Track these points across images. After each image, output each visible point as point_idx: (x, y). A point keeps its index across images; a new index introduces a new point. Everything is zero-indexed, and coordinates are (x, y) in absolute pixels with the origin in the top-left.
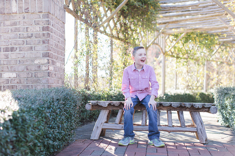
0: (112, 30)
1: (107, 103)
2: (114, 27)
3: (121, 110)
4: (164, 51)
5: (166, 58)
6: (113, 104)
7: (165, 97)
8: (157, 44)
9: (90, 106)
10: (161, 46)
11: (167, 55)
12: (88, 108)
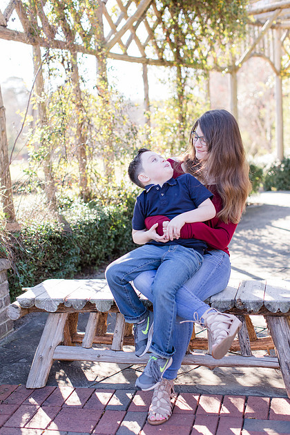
0: (142, 48)
1: (57, 303)
2: (147, 41)
3: (94, 314)
4: (277, 67)
5: (284, 82)
6: (69, 306)
7: (283, 166)
8: (260, 55)
9: (17, 310)
10: (272, 59)
11: (285, 74)
12: (13, 316)
